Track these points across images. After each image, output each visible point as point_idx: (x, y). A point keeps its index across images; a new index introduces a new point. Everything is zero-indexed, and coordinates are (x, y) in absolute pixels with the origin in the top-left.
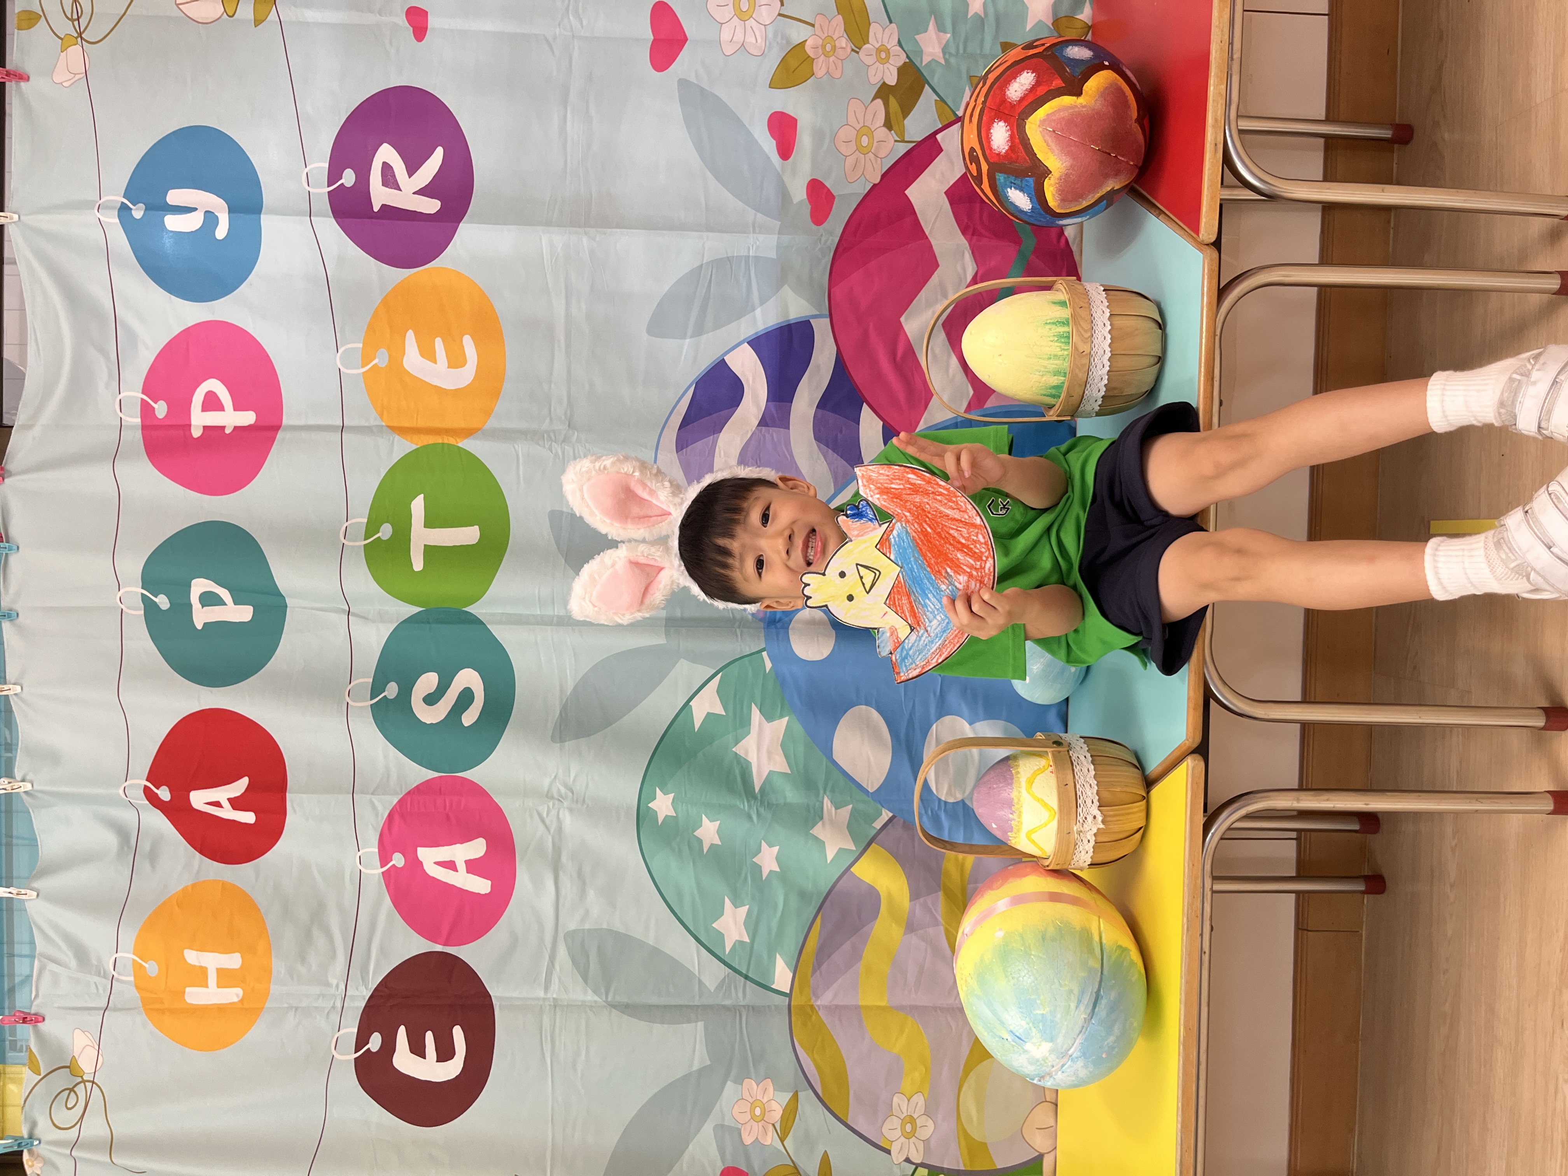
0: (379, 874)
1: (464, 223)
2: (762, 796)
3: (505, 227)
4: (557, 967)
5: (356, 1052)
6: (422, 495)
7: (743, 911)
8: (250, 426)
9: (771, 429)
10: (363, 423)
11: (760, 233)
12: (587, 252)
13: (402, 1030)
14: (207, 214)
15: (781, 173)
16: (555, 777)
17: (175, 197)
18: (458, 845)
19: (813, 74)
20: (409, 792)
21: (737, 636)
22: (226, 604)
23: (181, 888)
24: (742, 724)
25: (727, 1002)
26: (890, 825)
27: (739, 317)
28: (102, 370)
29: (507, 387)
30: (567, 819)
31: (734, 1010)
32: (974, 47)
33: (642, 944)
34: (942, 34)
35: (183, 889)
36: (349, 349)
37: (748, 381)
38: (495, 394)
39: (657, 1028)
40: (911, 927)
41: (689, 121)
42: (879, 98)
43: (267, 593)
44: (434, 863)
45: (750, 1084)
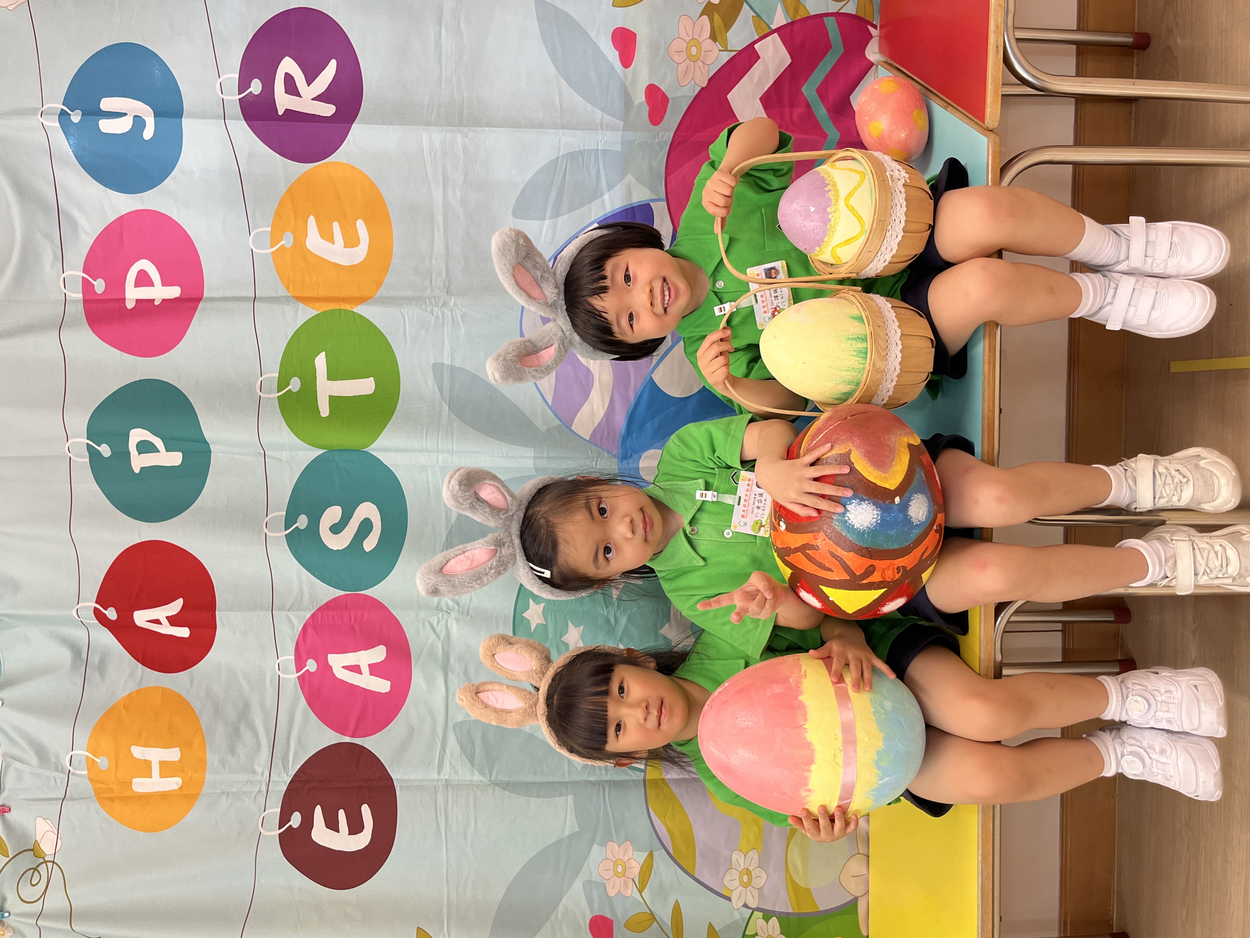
0: (295, 678)
1: (356, 124)
2: (618, 603)
3: (390, 127)
4: (448, 753)
5: (279, 829)
6: (324, 353)
8: (176, 299)
10: (272, 294)
11: (607, 130)
12: (461, 148)
13: (318, 810)
14: (136, 118)
15: (623, 79)
17: (107, 104)
18: (363, 652)
20: (319, 609)
22: (159, 452)
23: (127, 693)
25: (592, 778)
27: (590, 201)
28: (48, 252)
29: (395, 261)
30: (454, 628)
31: (598, 785)
35: (129, 695)
36: (259, 232)
38: (385, 269)
39: (534, 801)
41: (545, 35)
42: (705, 14)
43: (194, 441)
44: (344, 667)
45: (613, 846)
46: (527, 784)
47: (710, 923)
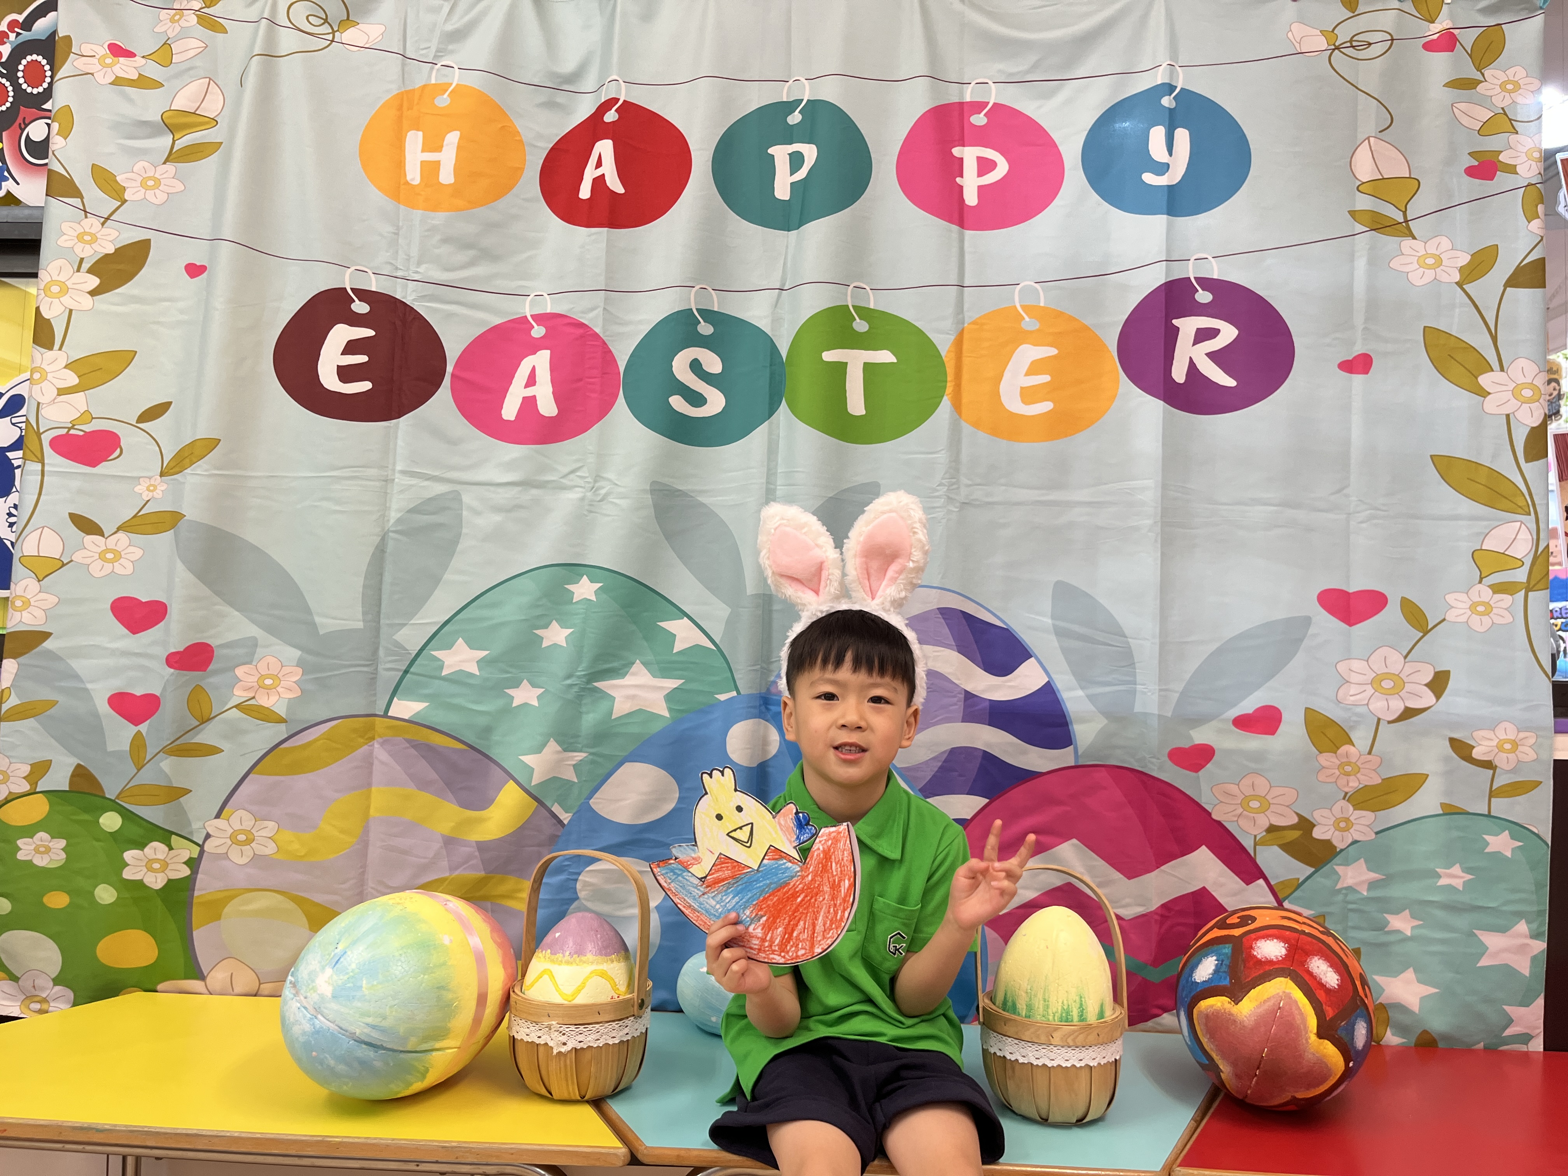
0: (525, 313)
1: (1164, 406)
2: (589, 689)
3: (1160, 444)
4: (426, 483)
5: (352, 289)
6: (895, 361)
7: (474, 669)
8: (964, 200)
9: (961, 704)
10: (966, 306)
11: (1160, 696)
12: (1137, 523)
13: (370, 333)
14: (1167, 164)
15: (1220, 718)
16: (616, 485)
17: (1182, 136)
18: (551, 389)
19: (1321, 753)
20: (604, 343)
21: (753, 665)
22: (791, 175)
23: (520, 130)
24: (663, 670)
25: (381, 652)
26: (555, 821)
27: (1074, 673)
28: (1017, 67)
29: (1004, 443)
30: (574, 495)
31: (373, 659)
32: (1354, 919)
33: (445, 567)
34: (1366, 886)
35: (518, 132)
36: (1039, 294)
37: (1010, 681)
38: (995, 431)
39: (361, 581)
40: (449, 842)
41: (1269, 626)
42: (1299, 820)
43: (801, 214)
44: (534, 366)
45: (297, 674)
46: (381, 575)
47: (191, 791)
